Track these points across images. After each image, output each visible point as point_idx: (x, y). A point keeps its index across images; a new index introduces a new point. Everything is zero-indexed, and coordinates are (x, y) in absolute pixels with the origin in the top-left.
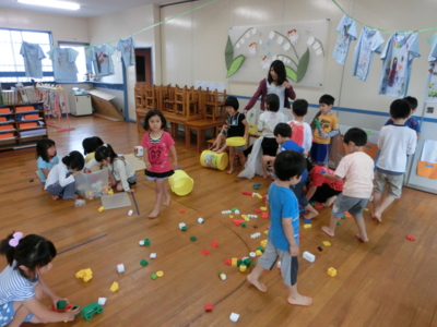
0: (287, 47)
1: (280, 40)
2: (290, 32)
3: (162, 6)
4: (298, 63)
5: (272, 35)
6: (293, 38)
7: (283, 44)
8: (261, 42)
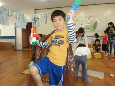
0: (89, 21)
1: (87, 19)
2: (90, 17)
3: (36, 10)
4: (93, 25)
5: (84, 18)
6: (91, 19)
7: (88, 20)
8: (80, 20)
